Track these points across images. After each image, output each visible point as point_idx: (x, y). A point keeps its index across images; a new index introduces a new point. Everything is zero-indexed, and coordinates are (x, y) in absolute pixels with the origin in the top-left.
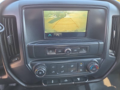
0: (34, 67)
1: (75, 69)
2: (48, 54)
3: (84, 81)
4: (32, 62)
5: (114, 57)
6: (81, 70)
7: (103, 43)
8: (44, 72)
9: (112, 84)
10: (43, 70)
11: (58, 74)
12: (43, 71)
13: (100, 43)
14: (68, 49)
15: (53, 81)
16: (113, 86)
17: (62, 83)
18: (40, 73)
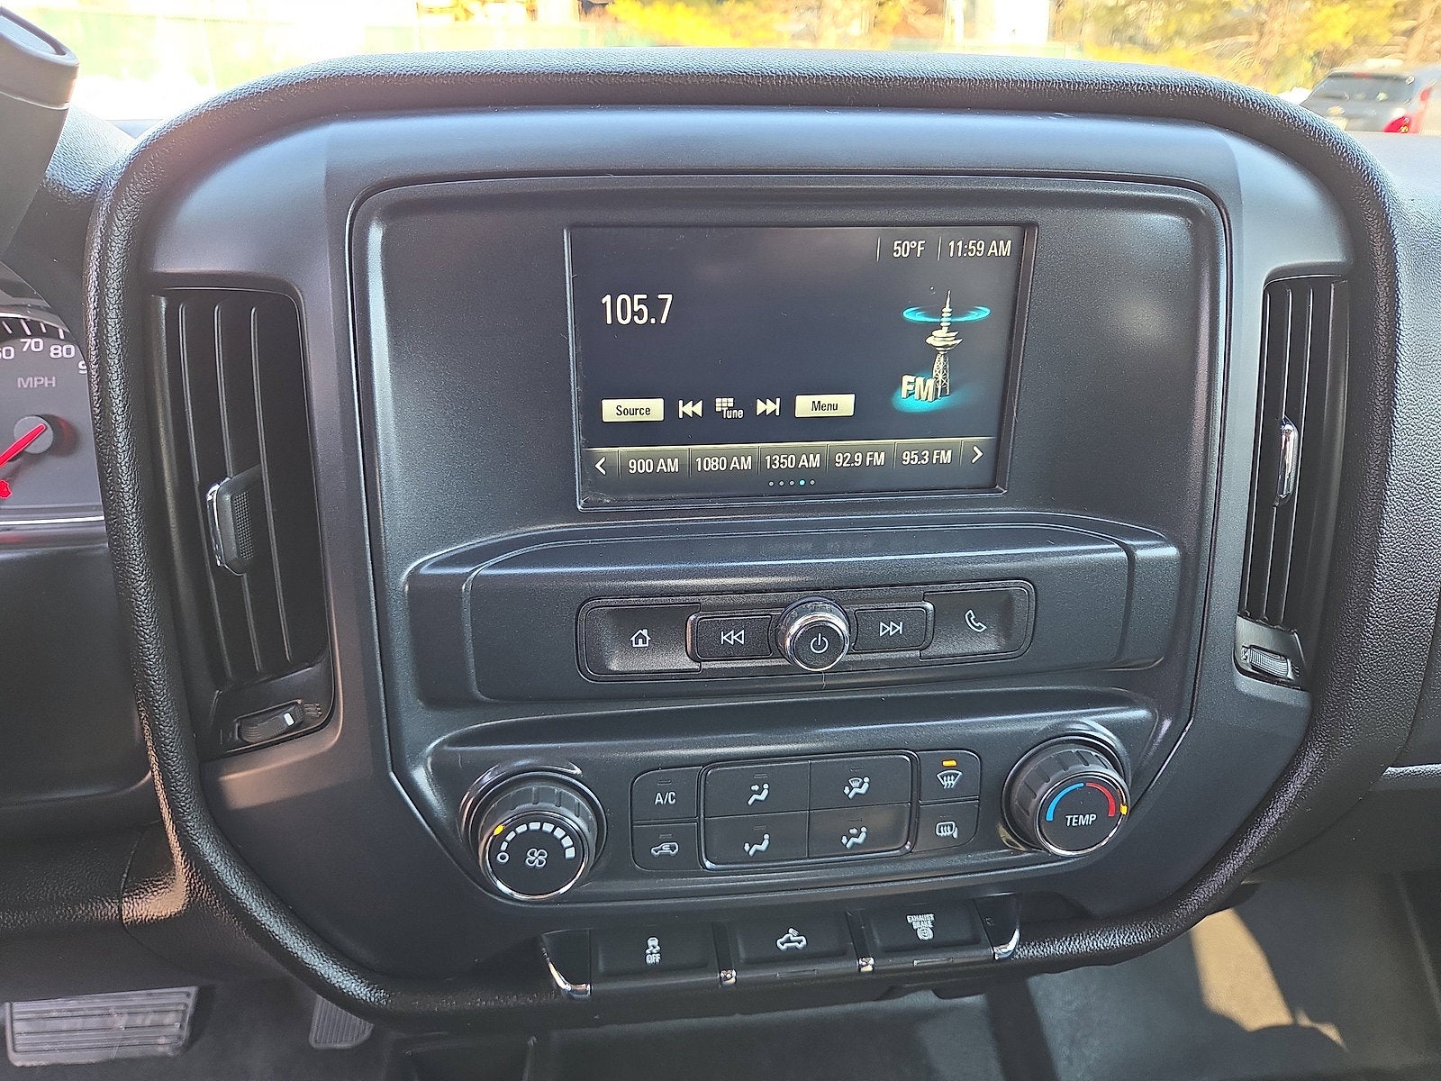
0: (467, 801)
1: (883, 818)
2: (614, 665)
3: (974, 942)
4: (452, 742)
5: (1294, 698)
6: (947, 831)
7: (1171, 551)
8: (570, 853)
9: (1291, 998)
10: (559, 833)
11: (712, 873)
12: (567, 842)
13: (1140, 554)
14: (821, 616)
15: (653, 942)
16: (1305, 1021)
17: (752, 963)
18: (536, 858)
